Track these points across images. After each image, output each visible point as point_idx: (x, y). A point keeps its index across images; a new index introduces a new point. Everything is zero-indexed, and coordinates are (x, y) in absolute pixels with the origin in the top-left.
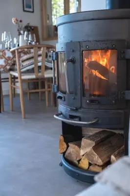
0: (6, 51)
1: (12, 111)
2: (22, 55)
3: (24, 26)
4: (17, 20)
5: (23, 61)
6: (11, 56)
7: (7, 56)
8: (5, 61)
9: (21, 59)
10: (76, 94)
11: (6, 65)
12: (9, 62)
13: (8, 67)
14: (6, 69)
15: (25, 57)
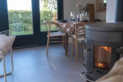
0: (71, 24)
1: (73, 55)
2: (79, 26)
3: (83, 8)
4: (79, 5)
5: (79, 30)
6: (73, 27)
7: (71, 27)
8: (70, 30)
9: (78, 29)
10: (90, 65)
11: (70, 32)
12: (72, 30)
13: (72, 33)
14: (70, 33)
15: (81, 28)
